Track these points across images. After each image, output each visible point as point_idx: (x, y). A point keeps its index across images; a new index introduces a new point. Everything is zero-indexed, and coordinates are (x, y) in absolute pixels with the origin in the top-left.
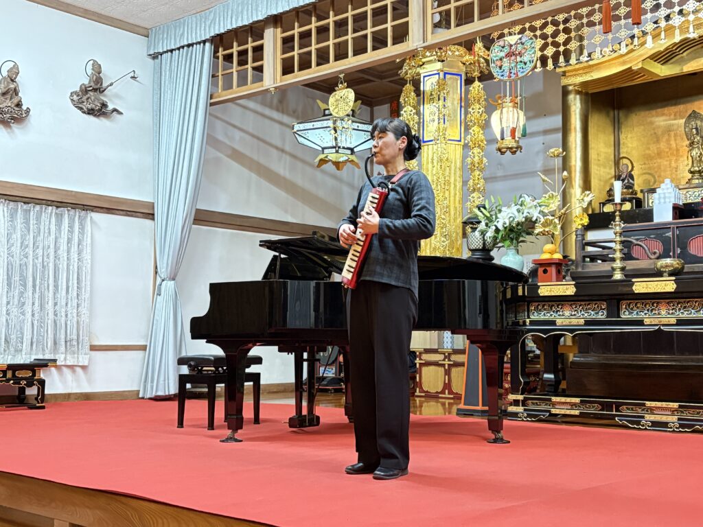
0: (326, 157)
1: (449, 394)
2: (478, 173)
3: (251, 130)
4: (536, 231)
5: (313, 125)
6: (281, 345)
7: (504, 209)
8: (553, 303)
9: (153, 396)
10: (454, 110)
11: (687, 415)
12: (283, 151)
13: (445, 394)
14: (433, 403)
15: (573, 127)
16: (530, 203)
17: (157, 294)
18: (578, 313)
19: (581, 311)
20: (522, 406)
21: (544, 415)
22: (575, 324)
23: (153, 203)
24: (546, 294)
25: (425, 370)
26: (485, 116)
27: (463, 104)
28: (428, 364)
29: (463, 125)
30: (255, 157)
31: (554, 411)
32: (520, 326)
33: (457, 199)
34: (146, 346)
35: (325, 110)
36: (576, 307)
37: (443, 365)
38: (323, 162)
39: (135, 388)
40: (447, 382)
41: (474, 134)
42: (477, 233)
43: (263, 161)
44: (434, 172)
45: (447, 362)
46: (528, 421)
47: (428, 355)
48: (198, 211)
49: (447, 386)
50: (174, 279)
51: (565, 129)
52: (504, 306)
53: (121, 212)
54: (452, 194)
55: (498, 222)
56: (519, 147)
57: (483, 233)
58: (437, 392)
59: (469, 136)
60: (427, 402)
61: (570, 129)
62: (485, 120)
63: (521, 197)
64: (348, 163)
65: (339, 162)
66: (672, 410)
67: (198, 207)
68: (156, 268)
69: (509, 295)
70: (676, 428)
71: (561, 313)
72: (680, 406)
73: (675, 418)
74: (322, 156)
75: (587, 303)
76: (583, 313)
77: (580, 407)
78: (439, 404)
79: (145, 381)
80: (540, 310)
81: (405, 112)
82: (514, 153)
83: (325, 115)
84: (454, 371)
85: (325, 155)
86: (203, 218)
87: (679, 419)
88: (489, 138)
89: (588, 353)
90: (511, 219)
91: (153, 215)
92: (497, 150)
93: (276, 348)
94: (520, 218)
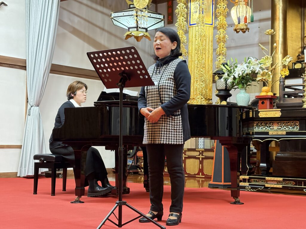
0: (131, 33)
1: (202, 175)
2: (222, 44)
3: (84, 17)
4: (258, 79)
5: (123, 14)
6: (107, 145)
7: (238, 66)
8: (267, 122)
9: (26, 176)
10: (209, 6)
12: (103, 29)
13: (199, 175)
14: (192, 180)
15: (277, 17)
16: (254, 62)
17: (28, 115)
18: (282, 127)
19: (284, 126)
20: (248, 182)
21: (261, 188)
22: (280, 134)
23: (26, 60)
24: (263, 116)
25: (188, 161)
26: (227, 9)
27: (214, 2)
28: (190, 157)
29: (214, 15)
30: (87, 33)
31: (267, 185)
32: (251, 135)
33: (210, 60)
34: (22, 145)
35: (130, 5)
36: (281, 124)
37: (199, 158)
38: (129, 36)
39: (15, 171)
40: (201, 168)
41: (221, 21)
42: (222, 80)
43: (91, 35)
44: (197, 43)
45: (201, 156)
46: (251, 191)
47: (190, 152)
48: (53, 65)
49: (201, 171)
50: (38, 106)
51: (273, 19)
52: (241, 123)
53: (6, 65)
54: (207, 56)
55: (235, 73)
56: (248, 29)
57: (226, 80)
58: (195, 174)
59: (218, 22)
60: (189, 180)
61: (276, 19)
62: (227, 12)
63: (249, 58)
64: (144, 37)
65: (138, 37)
67: (53, 63)
68: (27, 99)
69: (244, 117)
71: (272, 128)
74: (128, 33)
75: (288, 122)
76: (285, 127)
77: (282, 183)
78: (196, 181)
79: (21, 167)
80: (259, 126)
81: (179, 6)
82: (244, 32)
83: (130, 8)
84: (205, 161)
85: (130, 32)
86: (56, 69)
88: (230, 23)
89: (286, 151)
90: (243, 72)
91: (26, 67)
92: (234, 30)
93: (104, 147)
94: (248, 71)
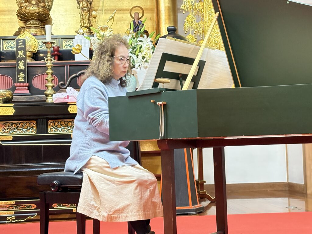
11: (20, 209)
66: (8, 206)
70: (13, 220)
72: (16, 203)
73: (12, 213)
87: (15, 213)
